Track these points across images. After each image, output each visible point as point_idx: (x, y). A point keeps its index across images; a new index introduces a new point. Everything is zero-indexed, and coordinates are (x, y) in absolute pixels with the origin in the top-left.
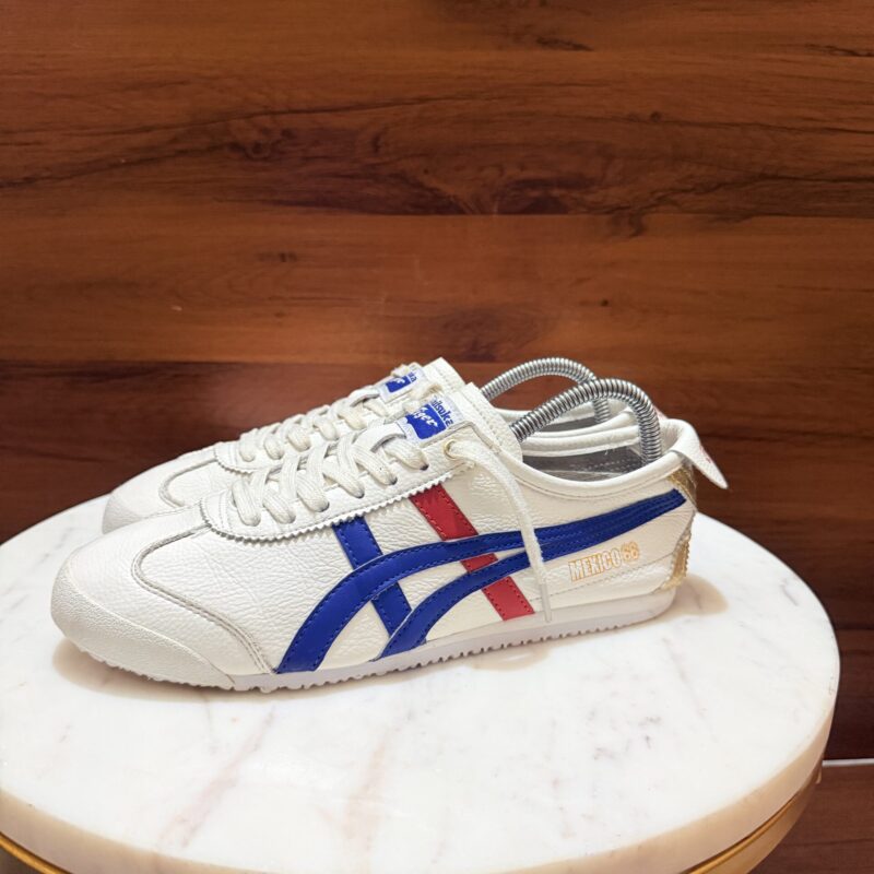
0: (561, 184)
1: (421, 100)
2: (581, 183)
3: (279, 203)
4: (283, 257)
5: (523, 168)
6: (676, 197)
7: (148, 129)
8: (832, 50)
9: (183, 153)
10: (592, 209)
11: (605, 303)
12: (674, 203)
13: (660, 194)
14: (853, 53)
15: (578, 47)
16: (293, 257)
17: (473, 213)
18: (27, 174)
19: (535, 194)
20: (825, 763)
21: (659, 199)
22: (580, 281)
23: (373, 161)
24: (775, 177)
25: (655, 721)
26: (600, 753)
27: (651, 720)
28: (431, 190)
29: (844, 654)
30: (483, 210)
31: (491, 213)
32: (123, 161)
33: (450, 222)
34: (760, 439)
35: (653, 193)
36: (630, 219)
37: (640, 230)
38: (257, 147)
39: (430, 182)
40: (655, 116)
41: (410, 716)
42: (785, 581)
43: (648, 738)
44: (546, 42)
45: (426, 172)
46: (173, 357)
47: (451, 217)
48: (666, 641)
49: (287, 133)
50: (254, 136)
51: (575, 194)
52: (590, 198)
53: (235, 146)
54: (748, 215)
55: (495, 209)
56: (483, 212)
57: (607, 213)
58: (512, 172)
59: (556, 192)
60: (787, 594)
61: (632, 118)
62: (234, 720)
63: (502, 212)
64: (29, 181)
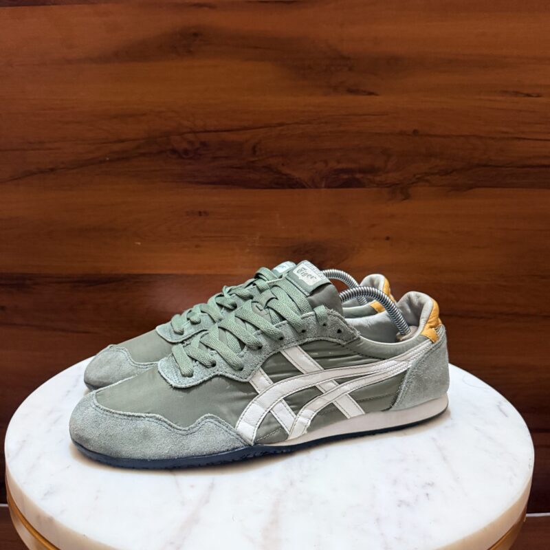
0: (362, 171)
1: (281, 125)
2: (372, 170)
3: (197, 183)
4: (200, 213)
5: (339, 162)
6: (428, 178)
7: (122, 141)
8: (517, 93)
9: (143, 154)
10: (380, 185)
11: (388, 238)
12: (427, 181)
13: (419, 176)
14: (528, 95)
15: (371, 94)
16: (206, 213)
17: (310, 187)
18: (51, 166)
19: (346, 176)
20: (528, 515)
21: (418, 178)
22: (373, 226)
23: (253, 159)
24: (485, 166)
25: (431, 485)
26: (401, 503)
27: (429, 484)
28: (286, 175)
29: (536, 447)
30: (316, 186)
31: (321, 188)
32: (108, 159)
33: (297, 193)
34: (482, 318)
35: (415, 175)
36: (401, 190)
37: (407, 197)
38: (186, 152)
39: (286, 170)
40: (415, 132)
41: (292, 484)
42: (500, 403)
43: (427, 495)
44: (351, 91)
45: (283, 165)
46: (136, 272)
47: (297, 190)
48: (434, 439)
49: (204, 144)
50: (185, 145)
51: (370, 177)
52: (378, 179)
53: (174, 151)
54: (470, 188)
55: (323, 185)
56: (316, 187)
57: (388, 187)
58: (334, 165)
59: (358, 176)
60: (501, 410)
61: (402, 133)
62: (192, 486)
63: (328, 187)
64: (52, 170)
